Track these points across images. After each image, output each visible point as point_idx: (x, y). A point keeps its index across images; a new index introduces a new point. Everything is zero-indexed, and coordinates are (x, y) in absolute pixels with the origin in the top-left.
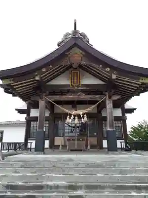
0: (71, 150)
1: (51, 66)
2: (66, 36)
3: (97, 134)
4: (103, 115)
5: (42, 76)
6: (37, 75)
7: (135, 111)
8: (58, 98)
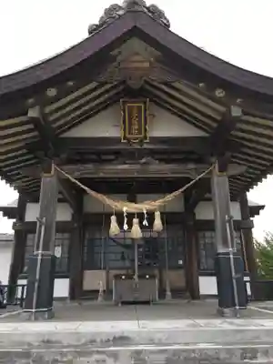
0: (124, 303)
1: (71, 83)
2: (110, 11)
3: (184, 262)
4: (198, 217)
5: (48, 110)
6: (32, 106)
7: (261, 211)
8: (89, 169)
